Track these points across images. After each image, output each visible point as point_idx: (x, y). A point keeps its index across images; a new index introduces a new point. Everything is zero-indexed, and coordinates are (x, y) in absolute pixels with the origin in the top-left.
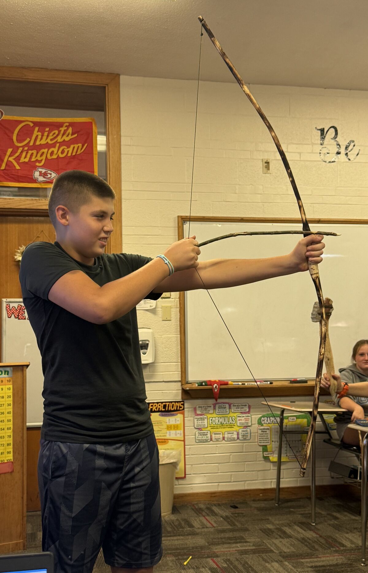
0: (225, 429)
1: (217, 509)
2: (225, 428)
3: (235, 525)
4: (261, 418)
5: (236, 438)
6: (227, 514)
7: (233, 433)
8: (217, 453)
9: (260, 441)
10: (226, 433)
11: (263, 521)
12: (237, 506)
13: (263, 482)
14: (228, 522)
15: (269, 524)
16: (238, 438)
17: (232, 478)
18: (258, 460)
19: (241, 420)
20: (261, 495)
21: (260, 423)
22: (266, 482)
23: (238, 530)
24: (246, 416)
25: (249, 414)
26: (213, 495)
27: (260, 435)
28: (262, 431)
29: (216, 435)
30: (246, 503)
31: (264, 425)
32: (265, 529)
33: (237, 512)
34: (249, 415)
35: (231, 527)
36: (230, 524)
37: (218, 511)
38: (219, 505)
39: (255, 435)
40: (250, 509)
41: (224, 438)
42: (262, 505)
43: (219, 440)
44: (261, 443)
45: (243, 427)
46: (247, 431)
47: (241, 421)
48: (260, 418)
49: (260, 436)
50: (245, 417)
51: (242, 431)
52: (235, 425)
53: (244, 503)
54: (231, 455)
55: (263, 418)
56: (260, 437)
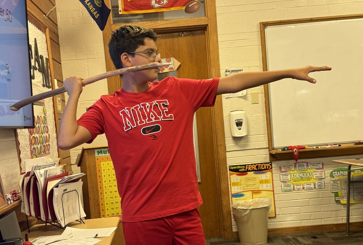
2: (304, 180)
4: (332, 172)
5: (313, 188)
6: (309, 243)
7: (311, 184)
8: (299, 199)
9: (333, 189)
10: (305, 184)
12: (316, 236)
13: (336, 219)
16: (315, 188)
17: (312, 217)
18: (331, 203)
19: (317, 174)
20: (335, 228)
21: (332, 176)
22: (338, 219)
24: (320, 171)
25: (323, 169)
26: (297, 229)
27: (332, 185)
28: (333, 182)
29: (298, 186)
30: (323, 234)
31: (335, 177)
33: (317, 241)
37: (302, 240)
38: (302, 236)
39: (328, 185)
40: (326, 239)
41: (303, 188)
42: (336, 235)
43: (300, 189)
44: (333, 190)
45: (318, 180)
46: (322, 182)
47: (316, 175)
48: (332, 173)
51: (318, 182)
52: (312, 178)
53: (322, 234)
54: (309, 200)
55: (334, 172)
56: (332, 186)
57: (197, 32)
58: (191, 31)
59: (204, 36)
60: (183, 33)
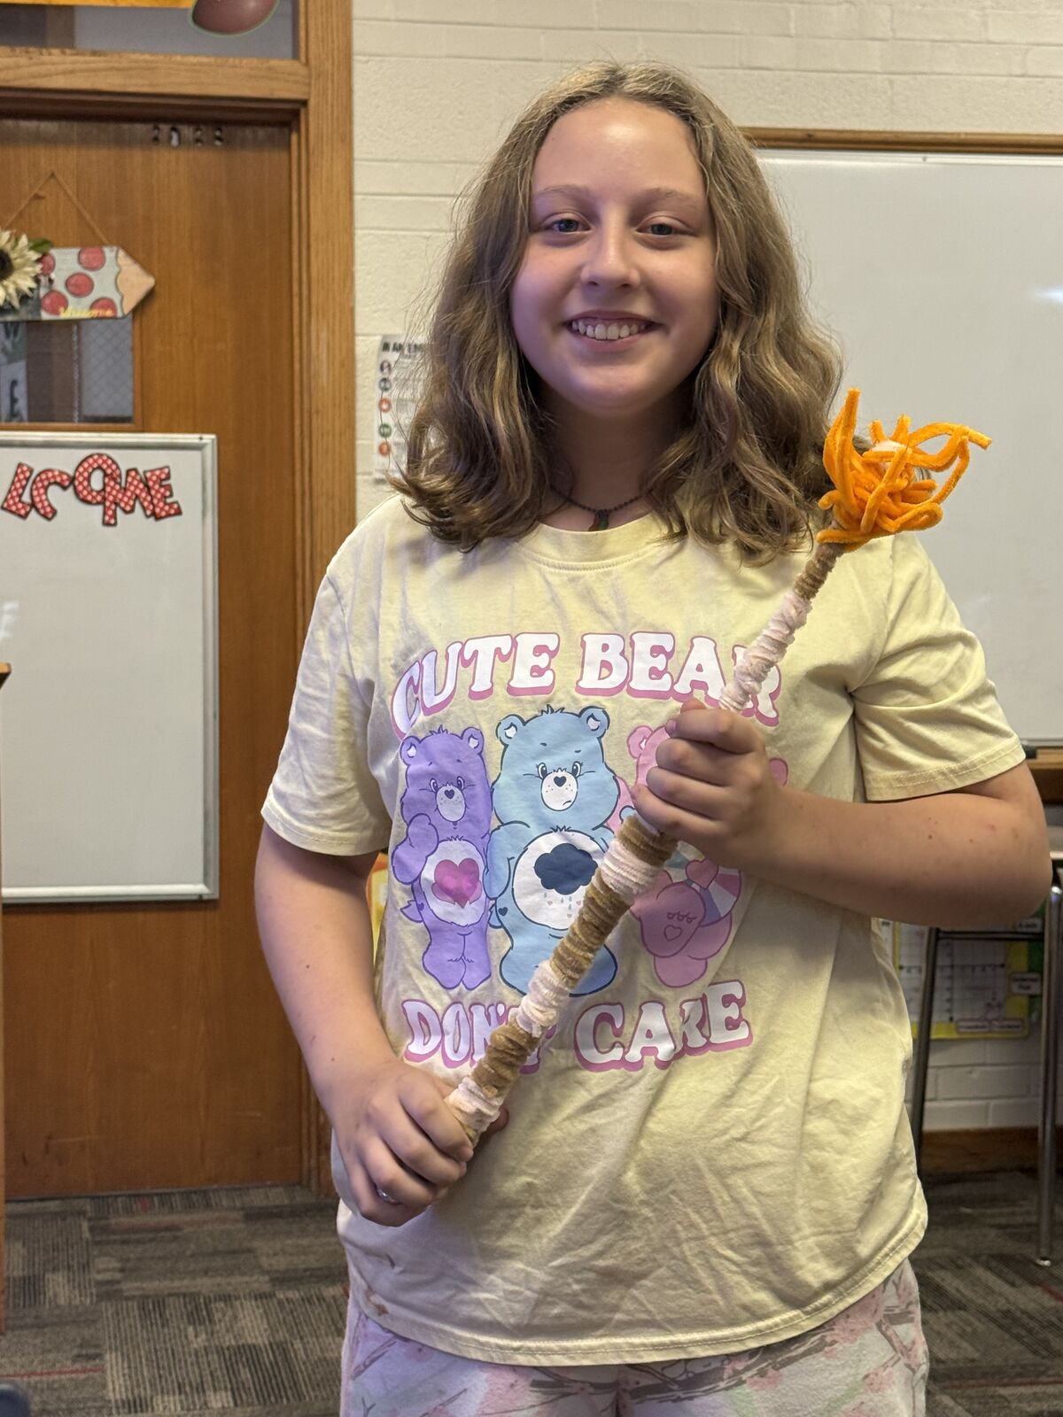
57: (248, 132)
58: (218, 124)
59: (284, 155)
60: (174, 129)
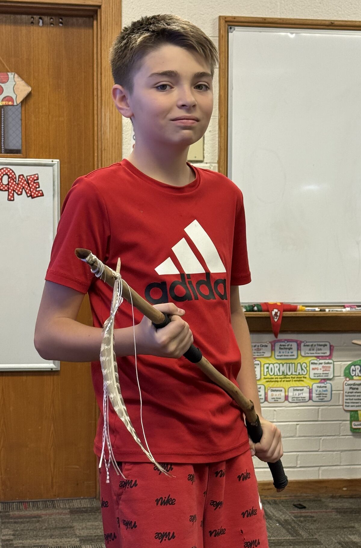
0: (288, 383)
1: (272, 509)
2: (289, 381)
3: (298, 534)
4: (350, 366)
5: (307, 399)
6: (287, 517)
7: (302, 390)
8: (275, 420)
9: (347, 404)
10: (291, 389)
11: (345, 530)
12: (304, 505)
13: (350, 469)
14: (287, 530)
15: (354, 534)
16: (310, 398)
17: (299, 462)
18: (341, 434)
19: (317, 369)
20: (345, 489)
21: (348, 374)
22: (353, 468)
23: (302, 542)
24: (325, 363)
25: (330, 359)
26: (266, 487)
27: (347, 394)
28: (350, 388)
29: (275, 393)
30: (320, 500)
31: (355, 378)
32: (346, 543)
33: (303, 514)
34: (330, 361)
35: (291, 538)
36: (290, 533)
37: (273, 511)
38: (275, 503)
39: (339, 393)
40: (324, 510)
41: (286, 398)
42: (346, 504)
43: (279, 400)
44: (348, 406)
45: (319, 380)
46: (326, 387)
47: (316, 371)
48: (348, 368)
49: (346, 396)
50: (323, 365)
51: (318, 387)
52: (306, 378)
53: (317, 500)
54: (297, 424)
55: (353, 367)
56: (348, 398)
57: (74, 20)
58: (60, 16)
59: (91, 31)
60: (40, 18)
